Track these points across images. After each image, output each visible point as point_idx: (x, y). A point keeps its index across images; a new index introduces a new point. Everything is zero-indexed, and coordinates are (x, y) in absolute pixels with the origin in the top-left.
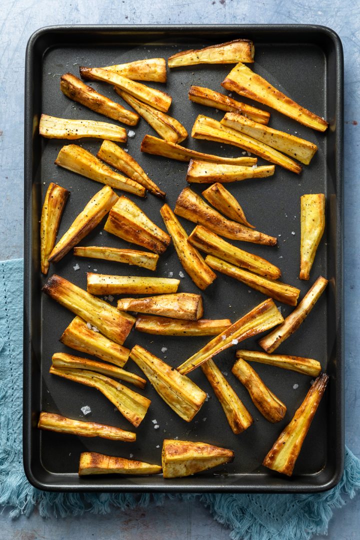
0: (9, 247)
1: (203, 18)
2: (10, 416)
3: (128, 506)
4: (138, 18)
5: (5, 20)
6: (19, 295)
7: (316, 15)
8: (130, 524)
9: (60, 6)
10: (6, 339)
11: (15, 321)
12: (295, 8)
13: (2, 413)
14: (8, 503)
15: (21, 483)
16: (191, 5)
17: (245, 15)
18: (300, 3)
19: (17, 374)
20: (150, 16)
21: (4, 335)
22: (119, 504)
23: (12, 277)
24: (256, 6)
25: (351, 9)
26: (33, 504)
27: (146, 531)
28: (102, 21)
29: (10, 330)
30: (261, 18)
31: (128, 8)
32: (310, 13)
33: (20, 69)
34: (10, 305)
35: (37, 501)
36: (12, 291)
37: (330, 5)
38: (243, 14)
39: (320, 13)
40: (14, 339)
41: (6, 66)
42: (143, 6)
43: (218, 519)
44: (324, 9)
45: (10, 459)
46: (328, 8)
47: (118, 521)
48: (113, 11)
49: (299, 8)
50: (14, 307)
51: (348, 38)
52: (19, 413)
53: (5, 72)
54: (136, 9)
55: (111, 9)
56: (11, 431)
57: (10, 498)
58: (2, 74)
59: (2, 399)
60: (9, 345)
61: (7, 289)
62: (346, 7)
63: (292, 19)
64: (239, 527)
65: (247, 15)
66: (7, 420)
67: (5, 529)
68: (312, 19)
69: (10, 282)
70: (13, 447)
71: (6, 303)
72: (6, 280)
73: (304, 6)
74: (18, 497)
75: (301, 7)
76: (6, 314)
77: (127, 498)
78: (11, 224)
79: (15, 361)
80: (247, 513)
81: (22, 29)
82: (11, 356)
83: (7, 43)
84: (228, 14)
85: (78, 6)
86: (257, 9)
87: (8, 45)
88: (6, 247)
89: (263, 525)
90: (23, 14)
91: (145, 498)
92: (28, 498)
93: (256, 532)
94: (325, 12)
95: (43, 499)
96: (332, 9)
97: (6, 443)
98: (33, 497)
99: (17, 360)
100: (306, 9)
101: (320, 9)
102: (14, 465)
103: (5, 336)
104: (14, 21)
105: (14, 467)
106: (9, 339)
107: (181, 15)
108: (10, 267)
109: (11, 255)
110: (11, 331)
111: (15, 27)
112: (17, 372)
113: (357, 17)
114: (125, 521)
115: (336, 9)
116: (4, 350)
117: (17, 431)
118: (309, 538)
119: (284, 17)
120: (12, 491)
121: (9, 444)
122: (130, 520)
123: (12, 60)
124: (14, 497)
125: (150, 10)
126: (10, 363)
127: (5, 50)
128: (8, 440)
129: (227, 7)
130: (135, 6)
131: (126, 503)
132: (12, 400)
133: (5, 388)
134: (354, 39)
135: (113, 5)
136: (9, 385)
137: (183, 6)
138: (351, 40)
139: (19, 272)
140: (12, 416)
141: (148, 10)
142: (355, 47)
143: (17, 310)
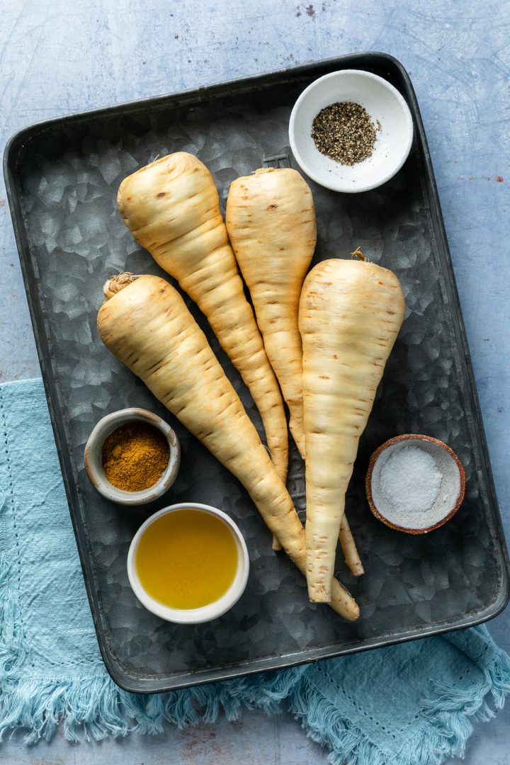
0: (18, 362)
1: (283, 35)
2: (16, 602)
3: (187, 722)
4: (193, 38)
5: (6, 43)
6: (24, 431)
7: (442, 29)
8: (194, 749)
9: (83, 23)
10: (8, 493)
11: (19, 468)
12: (413, 20)
13: (6, 598)
14: (19, 723)
15: (36, 695)
16: (266, 18)
17: (343, 30)
18: (419, 13)
19: (25, 543)
20: (210, 34)
21: (5, 487)
22: (176, 720)
23: (13, 405)
24: (358, 18)
25: (491, 19)
26: (55, 724)
27: (217, 757)
28: (142, 43)
29: (13, 480)
30: (365, 34)
31: (178, 24)
32: (434, 26)
33: (28, 112)
34: (12, 445)
35: (59, 719)
36: (14, 425)
37: (461, 14)
38: (339, 29)
39: (448, 26)
40: (18, 492)
41: (9, 109)
42: (199, 21)
43: (312, 736)
44: (454, 21)
45: (19, 662)
46: (460, 18)
47: (177, 744)
48: (158, 29)
49: (418, 20)
50: (17, 448)
51: (487, 60)
52: (29, 596)
53: (7, 116)
54: (189, 24)
55: (155, 25)
56: (18, 622)
57: (21, 716)
58: (4, 121)
59: (5, 577)
60: (13, 501)
61: (7, 422)
62: (484, 17)
63: (409, 35)
64: (341, 748)
65: (346, 30)
66: (13, 607)
67: (20, 758)
68: (437, 34)
69: (11, 413)
70: (23, 644)
71: (6, 443)
72: (5, 411)
73: (425, 16)
74: (32, 714)
75: (421, 18)
76: (6, 458)
77: (186, 712)
78: (20, 330)
79: (22, 524)
80: (352, 728)
81: (30, 57)
82: (16, 517)
83: (8, 77)
84: (318, 30)
85: (108, 22)
86: (360, 21)
87: (11, 79)
88: (14, 363)
89: (375, 744)
90: (31, 35)
91: (212, 711)
92: (47, 716)
93: (365, 754)
94: (454, 24)
95: (67, 716)
96: (465, 20)
97: (13, 639)
98: (54, 714)
99: (24, 522)
100: (429, 20)
101: (448, 20)
102: (25, 669)
103: (6, 490)
104: (19, 45)
105: (26, 672)
106: (12, 492)
107: (253, 32)
108: (11, 391)
109: (21, 374)
110: (14, 482)
111: (20, 53)
112: (24, 540)
113: (500, 31)
114: (188, 744)
115: (470, 21)
116: (5, 508)
117: (28, 623)
118: (440, 762)
119: (397, 32)
120: (24, 706)
121: (16, 640)
122: (194, 743)
123: (16, 99)
124: (27, 716)
125: (209, 27)
126: (15, 526)
127: (6, 86)
128: (14, 635)
129: (317, 20)
130: (188, 21)
131: (185, 718)
132: (19, 579)
133: (8, 562)
134: (496, 61)
135: (157, 21)
136: (14, 558)
137: (256, 19)
138: (493, 63)
139: (22, 398)
140: (19, 601)
141: (206, 26)
142: (498, 73)
143: (22, 452)
